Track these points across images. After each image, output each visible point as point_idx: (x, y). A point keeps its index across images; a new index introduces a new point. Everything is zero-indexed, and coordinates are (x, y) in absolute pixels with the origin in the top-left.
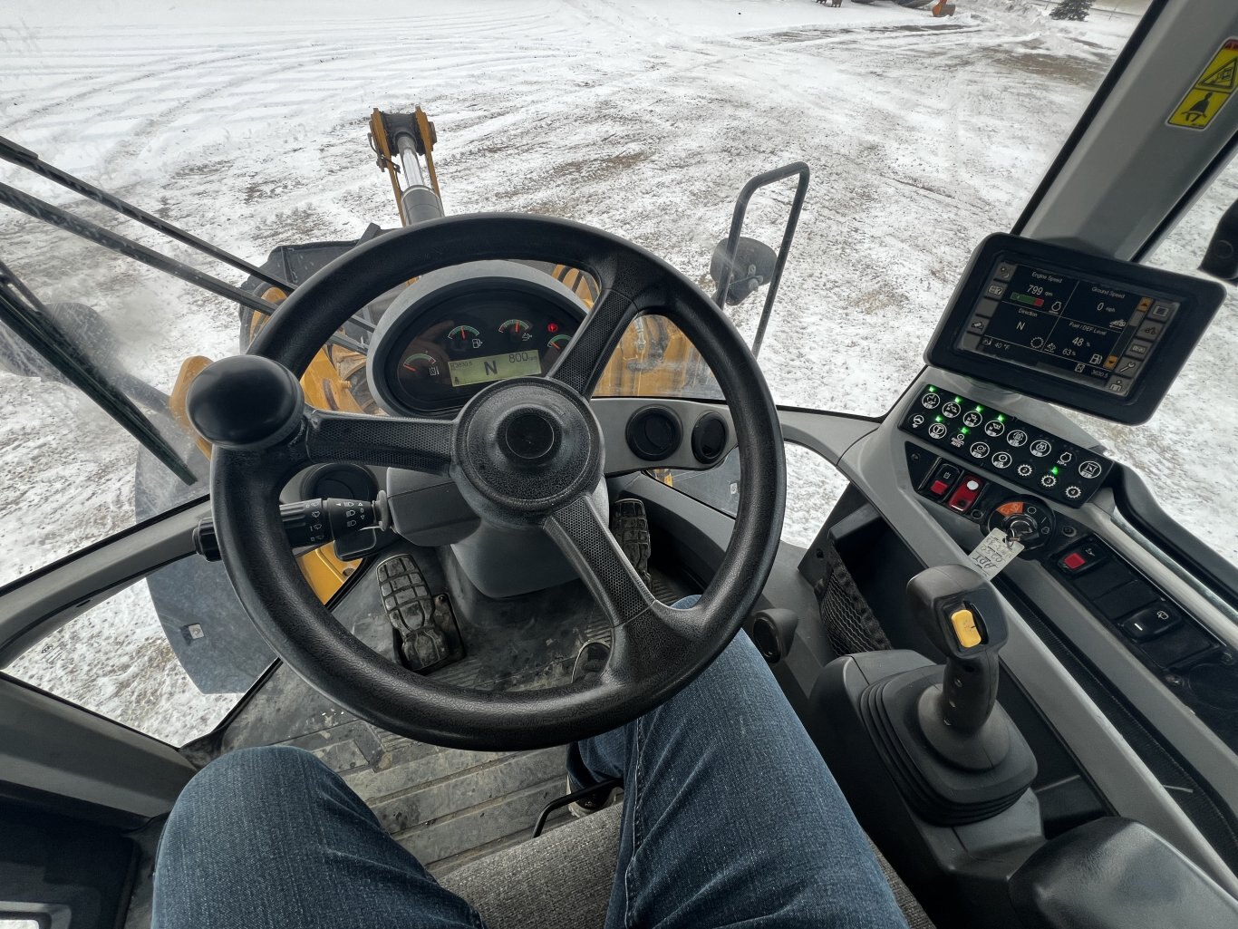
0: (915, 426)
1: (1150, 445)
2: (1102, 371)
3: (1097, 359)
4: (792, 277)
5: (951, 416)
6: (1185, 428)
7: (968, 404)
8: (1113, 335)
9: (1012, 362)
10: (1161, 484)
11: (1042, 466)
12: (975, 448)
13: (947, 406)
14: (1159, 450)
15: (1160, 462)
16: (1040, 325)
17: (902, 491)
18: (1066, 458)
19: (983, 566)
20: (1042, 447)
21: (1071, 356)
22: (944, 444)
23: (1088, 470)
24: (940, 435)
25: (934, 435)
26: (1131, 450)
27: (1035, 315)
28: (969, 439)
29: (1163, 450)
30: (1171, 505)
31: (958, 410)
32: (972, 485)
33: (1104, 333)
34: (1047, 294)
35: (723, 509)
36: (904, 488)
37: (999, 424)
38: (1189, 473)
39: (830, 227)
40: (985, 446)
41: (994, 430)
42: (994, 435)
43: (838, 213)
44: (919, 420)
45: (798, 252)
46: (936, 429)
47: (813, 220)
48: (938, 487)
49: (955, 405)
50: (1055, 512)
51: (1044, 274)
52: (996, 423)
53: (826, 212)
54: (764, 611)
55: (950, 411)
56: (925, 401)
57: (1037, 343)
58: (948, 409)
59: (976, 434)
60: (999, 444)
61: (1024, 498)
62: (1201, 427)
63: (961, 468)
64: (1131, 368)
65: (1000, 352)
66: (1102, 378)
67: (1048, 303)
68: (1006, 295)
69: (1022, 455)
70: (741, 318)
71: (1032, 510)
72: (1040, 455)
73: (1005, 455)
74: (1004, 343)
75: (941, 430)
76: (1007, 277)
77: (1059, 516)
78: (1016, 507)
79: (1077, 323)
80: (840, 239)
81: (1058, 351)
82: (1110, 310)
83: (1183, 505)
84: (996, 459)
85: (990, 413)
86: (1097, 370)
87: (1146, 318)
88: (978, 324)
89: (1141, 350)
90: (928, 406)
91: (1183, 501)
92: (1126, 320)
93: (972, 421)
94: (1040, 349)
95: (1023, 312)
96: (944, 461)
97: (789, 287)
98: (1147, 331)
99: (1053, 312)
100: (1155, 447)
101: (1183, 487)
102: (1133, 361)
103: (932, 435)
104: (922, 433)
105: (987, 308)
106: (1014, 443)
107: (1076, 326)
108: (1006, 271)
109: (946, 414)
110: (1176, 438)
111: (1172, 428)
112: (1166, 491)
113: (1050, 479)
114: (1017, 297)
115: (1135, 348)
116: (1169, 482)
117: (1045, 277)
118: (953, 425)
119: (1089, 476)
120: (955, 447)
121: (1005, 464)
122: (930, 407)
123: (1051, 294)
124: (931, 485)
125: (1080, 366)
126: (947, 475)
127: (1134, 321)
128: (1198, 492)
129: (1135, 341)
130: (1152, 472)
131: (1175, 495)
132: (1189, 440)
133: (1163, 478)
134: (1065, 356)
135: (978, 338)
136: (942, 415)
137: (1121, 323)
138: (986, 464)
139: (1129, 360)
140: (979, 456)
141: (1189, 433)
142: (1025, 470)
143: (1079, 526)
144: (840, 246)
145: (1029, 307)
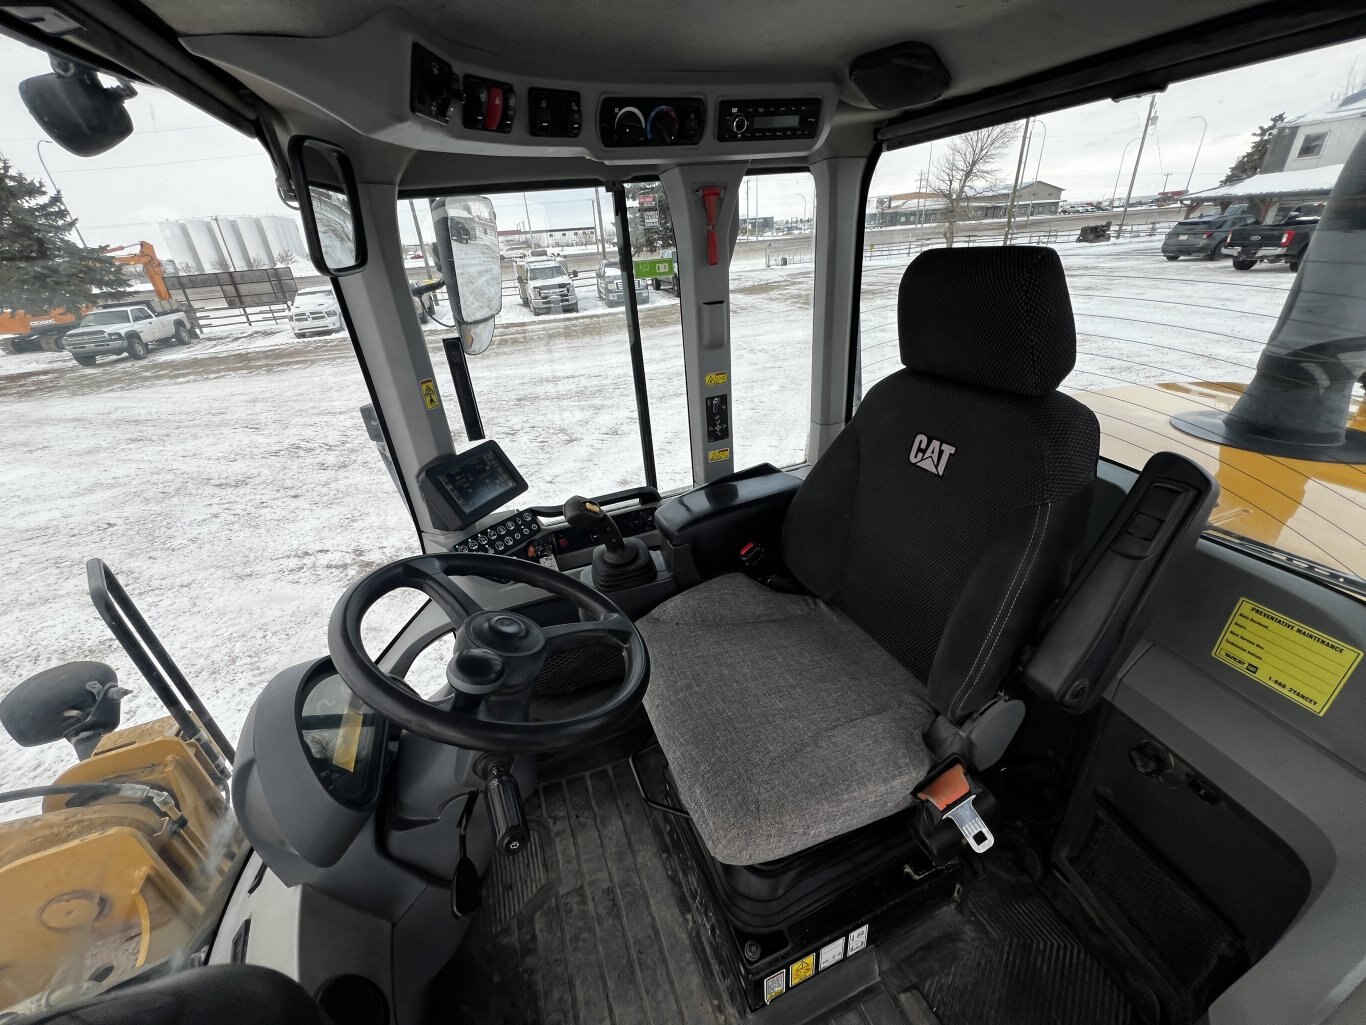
11: (518, 530)
12: (497, 547)
18: (518, 521)
20: (510, 525)
23: (527, 517)
28: (492, 547)
37: (491, 532)
40: (499, 543)
41: (493, 536)
42: (495, 537)
59: (491, 543)
61: (530, 544)
69: (510, 533)
71: (537, 544)
72: (513, 528)
73: (507, 539)
78: (531, 549)
84: (508, 543)
85: (485, 532)
106: (503, 533)
113: (526, 530)
114: (457, 483)
121: (511, 541)
138: (507, 547)
140: (502, 548)
142: (518, 536)
145: (465, 483)
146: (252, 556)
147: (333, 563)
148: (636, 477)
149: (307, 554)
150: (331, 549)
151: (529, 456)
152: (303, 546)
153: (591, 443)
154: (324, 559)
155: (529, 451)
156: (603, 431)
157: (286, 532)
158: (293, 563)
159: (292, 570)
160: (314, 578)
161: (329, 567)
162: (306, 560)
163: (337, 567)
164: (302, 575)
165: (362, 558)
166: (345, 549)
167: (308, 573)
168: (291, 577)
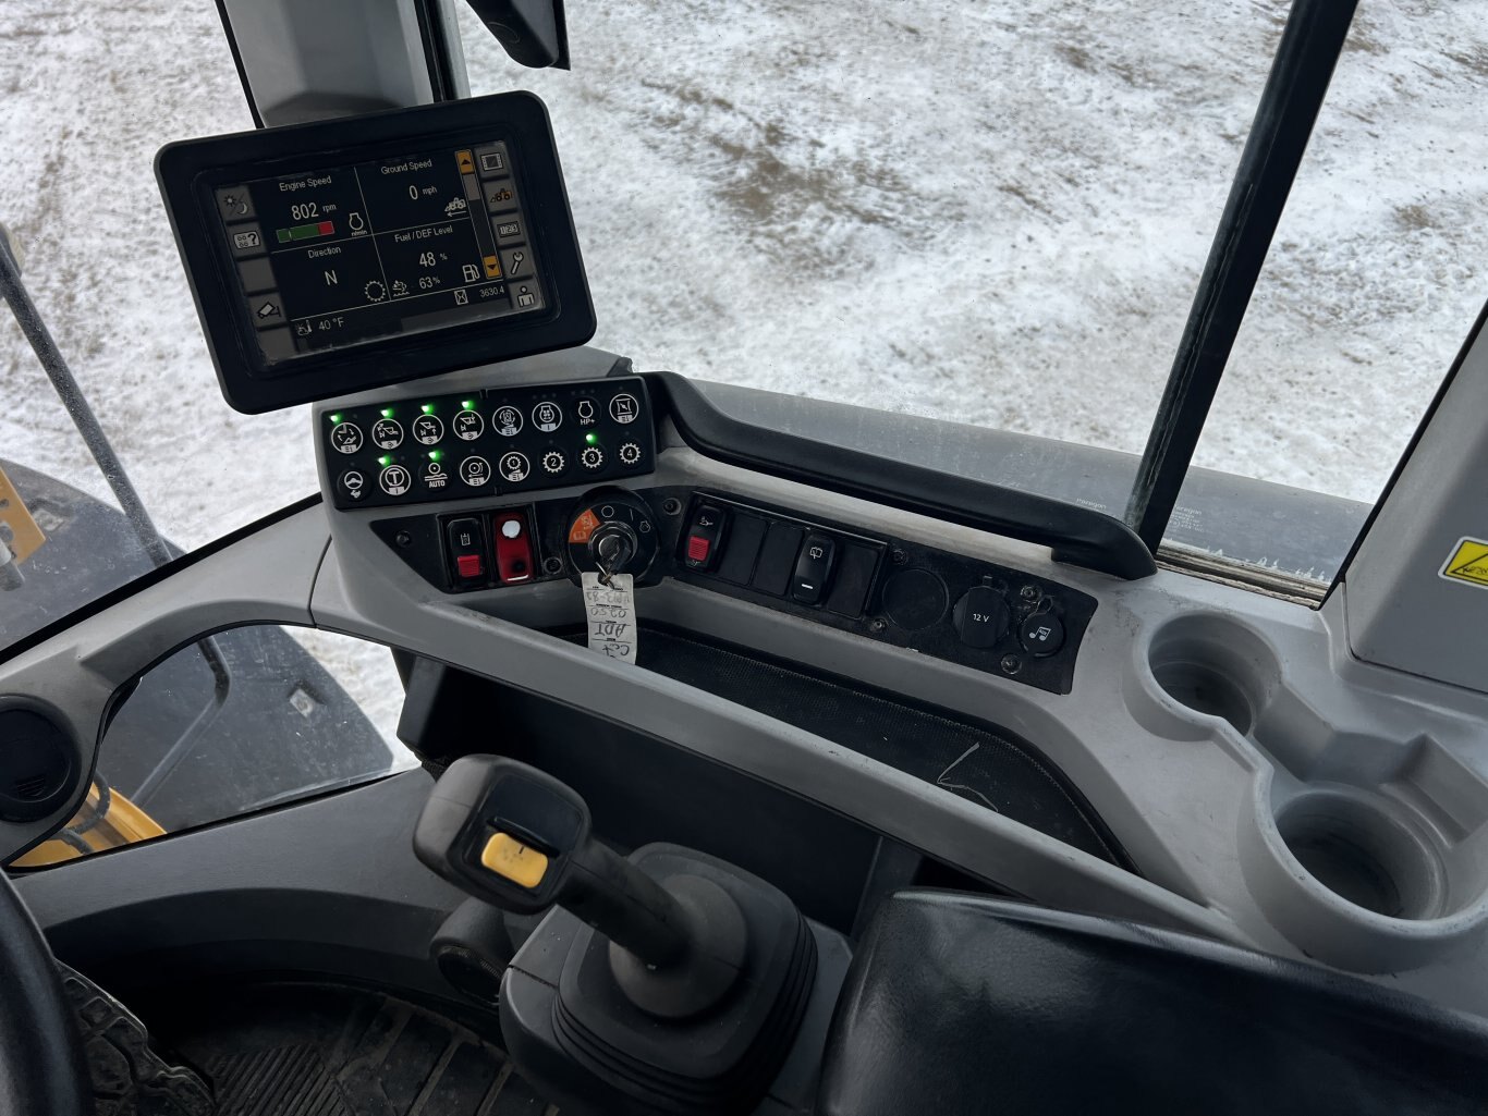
0: (356, 495)
1: (861, 181)
2: (492, 286)
3: (471, 272)
4: (140, 187)
5: (395, 444)
6: (880, 133)
7: (407, 410)
8: (462, 225)
9: (363, 342)
10: (906, 229)
11: (569, 439)
12: (466, 473)
13: (377, 433)
14: (874, 182)
15: (886, 198)
16: (356, 262)
17: (427, 608)
18: (586, 411)
19: (613, 636)
20: (547, 413)
21: (436, 287)
22: (418, 493)
23: (622, 410)
24: (405, 485)
25: (396, 490)
26: (847, 202)
27: (337, 250)
28: (448, 465)
29: (880, 176)
30: (932, 250)
31: (397, 428)
32: (511, 529)
33: (449, 230)
34: (328, 208)
35: (243, 809)
36: (426, 601)
37: (469, 415)
38: (924, 193)
39: (147, 47)
40: (478, 461)
41: (470, 428)
42: (475, 435)
43: (143, 10)
44: (354, 480)
45: (117, 127)
46: (390, 478)
47: (101, 48)
48: (468, 565)
49: (387, 424)
50: (637, 491)
51: (299, 181)
52: (463, 415)
53: (116, 19)
54: (436, 937)
55: (389, 438)
56: (340, 444)
57: (376, 291)
58: (382, 435)
59: (454, 450)
60: (492, 446)
61: (588, 500)
62: (893, 120)
63: (476, 514)
64: (522, 261)
65: (335, 335)
66: (500, 296)
67: (339, 219)
68: (269, 237)
69: (532, 443)
70: (91, 329)
71: (608, 512)
72: (553, 427)
73: (511, 456)
74: (330, 318)
75: (399, 476)
76: (246, 209)
77: (646, 493)
78: (586, 522)
79: (405, 233)
80: (187, 62)
81: (414, 288)
82: (430, 191)
83: (943, 242)
84: (508, 471)
85: (448, 404)
86: (483, 287)
87: (482, 181)
88: (267, 308)
89: (512, 229)
90: (350, 448)
91: (940, 237)
92: (462, 196)
93: (429, 433)
94: (386, 298)
95: (316, 254)
96: (445, 518)
97: (148, 211)
98: (498, 198)
99: (359, 232)
100: (868, 180)
101: (928, 218)
102: (517, 250)
103: (392, 492)
104: (373, 496)
105: (258, 275)
106: (510, 431)
107: (406, 238)
108: (236, 201)
109: (385, 445)
110: (880, 152)
111: (869, 142)
112: (916, 235)
113: (591, 457)
114: (286, 235)
115: (504, 230)
116: (911, 221)
117: (302, 185)
118: (411, 456)
119: (630, 419)
120: (439, 489)
121: (523, 469)
122: (354, 449)
123: (333, 207)
124: (457, 570)
125: (460, 295)
126: (465, 539)
127: (473, 192)
128: (946, 213)
129: (496, 220)
130: (886, 219)
131: (928, 234)
132: (895, 147)
133: (902, 217)
134: (428, 290)
135: (286, 332)
136: (383, 452)
137: (457, 204)
138: (498, 485)
139: (512, 251)
140: (482, 481)
141: (889, 135)
142: (554, 462)
143: (675, 491)
144: (196, 78)
145: (318, 242)
146: (622, 61)
147: (726, 136)
148: (1457, 217)
149: (696, 97)
150: (738, 105)
151: (1225, 49)
152: (699, 80)
153: (1398, 70)
154: (718, 122)
155: (1234, 33)
156: (1456, 48)
157: (690, 37)
158: (667, 105)
159: (660, 119)
160: (682, 150)
161: (715, 141)
162: (690, 111)
163: (727, 148)
164: (672, 138)
165: (772, 149)
166: (757, 117)
167: (678, 138)
168: (652, 133)
